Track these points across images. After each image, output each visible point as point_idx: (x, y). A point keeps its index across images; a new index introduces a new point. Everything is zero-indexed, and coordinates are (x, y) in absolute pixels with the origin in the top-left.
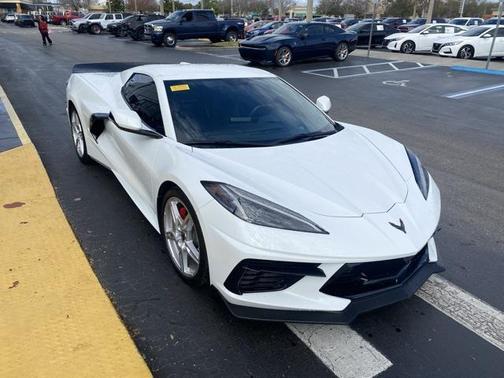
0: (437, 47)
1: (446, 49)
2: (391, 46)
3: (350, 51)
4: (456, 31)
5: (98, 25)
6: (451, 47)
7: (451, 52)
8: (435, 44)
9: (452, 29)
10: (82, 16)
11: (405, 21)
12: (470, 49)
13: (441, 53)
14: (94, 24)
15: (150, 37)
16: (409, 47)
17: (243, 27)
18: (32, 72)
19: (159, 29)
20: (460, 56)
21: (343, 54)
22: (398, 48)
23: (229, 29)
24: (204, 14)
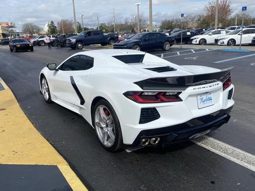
0: (217, 41)
1: (221, 41)
2: (194, 42)
3: (171, 46)
4: (226, 33)
5: (43, 41)
6: (223, 40)
7: (223, 43)
8: (215, 40)
9: (225, 32)
10: (35, 37)
11: (204, 30)
12: (233, 41)
13: (219, 44)
14: (41, 41)
15: (69, 45)
16: (203, 42)
17: (118, 37)
18: (9, 64)
19: (74, 41)
20: (228, 44)
21: (167, 47)
22: (198, 43)
23: (111, 39)
24: (96, 33)
